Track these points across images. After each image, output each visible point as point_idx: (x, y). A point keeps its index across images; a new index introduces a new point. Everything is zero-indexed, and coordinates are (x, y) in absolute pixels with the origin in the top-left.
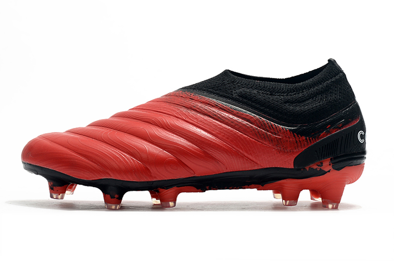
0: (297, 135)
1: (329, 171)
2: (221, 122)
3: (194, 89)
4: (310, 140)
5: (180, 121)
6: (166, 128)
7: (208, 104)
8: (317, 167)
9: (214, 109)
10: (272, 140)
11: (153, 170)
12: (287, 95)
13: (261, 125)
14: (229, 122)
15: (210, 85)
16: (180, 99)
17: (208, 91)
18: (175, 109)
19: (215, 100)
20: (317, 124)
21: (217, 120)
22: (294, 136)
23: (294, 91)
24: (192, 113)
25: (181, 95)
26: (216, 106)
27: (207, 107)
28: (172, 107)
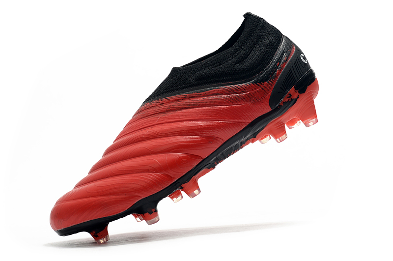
0: (260, 83)
1: (298, 97)
2: (197, 107)
3: (158, 95)
4: (271, 81)
5: (166, 124)
6: (158, 136)
7: (178, 100)
8: (288, 99)
9: (185, 101)
10: (244, 99)
11: (171, 173)
12: (233, 58)
13: (229, 91)
14: (204, 104)
15: (168, 85)
16: (152, 109)
17: (171, 91)
18: (155, 119)
19: (181, 94)
20: (269, 67)
21: (193, 108)
22: (258, 85)
23: (236, 52)
24: (170, 114)
25: (152, 106)
26: (185, 98)
27: (179, 103)
28: (151, 118)
